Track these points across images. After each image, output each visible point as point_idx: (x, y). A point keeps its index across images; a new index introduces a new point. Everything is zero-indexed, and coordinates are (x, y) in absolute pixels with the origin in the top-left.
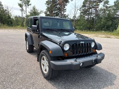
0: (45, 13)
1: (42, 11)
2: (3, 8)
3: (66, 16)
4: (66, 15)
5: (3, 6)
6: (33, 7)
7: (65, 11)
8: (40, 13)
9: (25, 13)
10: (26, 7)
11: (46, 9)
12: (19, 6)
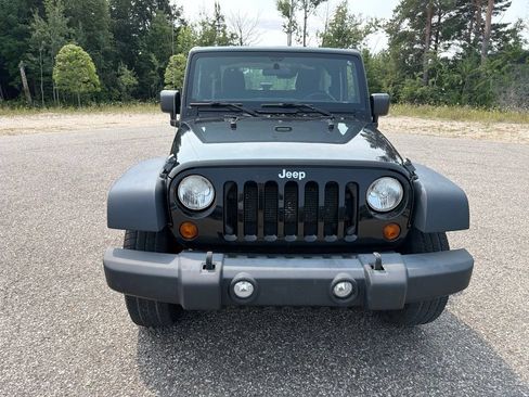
0: (388, 31)
1: (377, 22)
2: (225, 27)
3: (508, 32)
4: (505, 25)
5: (227, 22)
6: (340, 8)
7: (501, 8)
8: (368, 32)
9: (302, 39)
10: (306, 11)
11: (395, 11)
12: (280, 13)
